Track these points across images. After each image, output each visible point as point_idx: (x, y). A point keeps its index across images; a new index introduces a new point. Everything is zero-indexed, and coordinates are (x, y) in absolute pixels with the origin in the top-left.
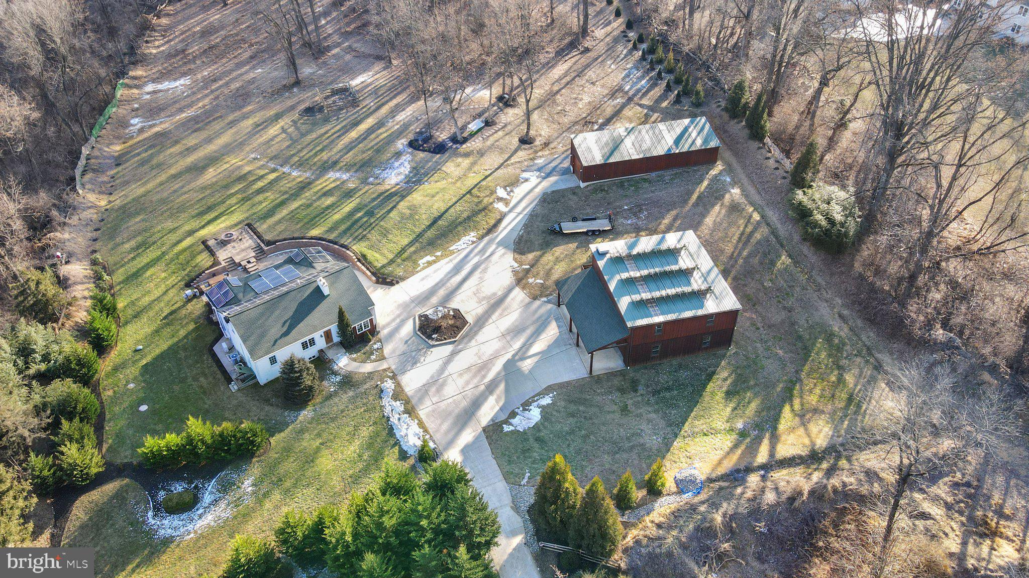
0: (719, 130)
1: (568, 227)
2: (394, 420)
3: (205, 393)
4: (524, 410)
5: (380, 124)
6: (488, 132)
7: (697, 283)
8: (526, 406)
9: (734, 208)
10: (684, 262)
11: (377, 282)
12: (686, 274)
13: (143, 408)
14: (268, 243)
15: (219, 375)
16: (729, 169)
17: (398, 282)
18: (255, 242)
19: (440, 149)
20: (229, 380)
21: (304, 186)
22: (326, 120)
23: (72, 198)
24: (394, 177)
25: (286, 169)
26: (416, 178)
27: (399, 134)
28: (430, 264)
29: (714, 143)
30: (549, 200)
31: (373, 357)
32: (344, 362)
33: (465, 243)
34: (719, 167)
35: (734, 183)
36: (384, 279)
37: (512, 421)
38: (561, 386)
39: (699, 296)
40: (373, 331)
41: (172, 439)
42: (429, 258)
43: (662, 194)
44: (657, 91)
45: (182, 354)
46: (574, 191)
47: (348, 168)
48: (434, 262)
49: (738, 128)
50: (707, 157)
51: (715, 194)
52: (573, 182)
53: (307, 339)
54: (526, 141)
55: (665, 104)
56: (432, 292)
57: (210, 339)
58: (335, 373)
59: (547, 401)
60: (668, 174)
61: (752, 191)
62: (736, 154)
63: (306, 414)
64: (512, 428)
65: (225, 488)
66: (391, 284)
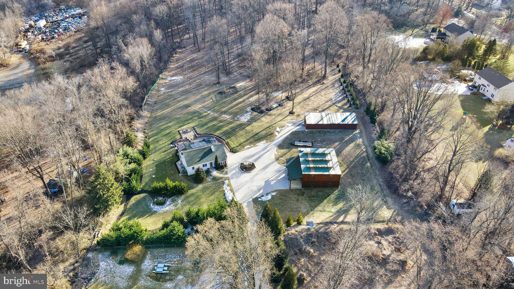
1: (297, 143)
2: (226, 191)
3: (172, 175)
4: (266, 195)
5: (244, 101)
6: (279, 108)
7: (330, 165)
8: (267, 194)
9: (358, 146)
10: (328, 158)
11: (230, 151)
12: (327, 162)
13: (154, 176)
14: (198, 134)
15: (177, 171)
16: (361, 133)
17: (237, 152)
18: (195, 134)
19: (262, 112)
20: (179, 172)
21: (215, 119)
22: (226, 97)
23: (141, 113)
24: (244, 119)
25: (209, 112)
26: (252, 120)
27: (249, 105)
28: (248, 148)
29: (356, 123)
30: (294, 134)
31: (224, 173)
32: (215, 173)
33: (262, 145)
34: (358, 131)
35: (361, 137)
36: (233, 151)
37: (262, 198)
38: (280, 190)
39: (328, 169)
40: (226, 165)
41: (162, 184)
42: (248, 146)
43: (333, 137)
44: (346, 101)
45: (167, 163)
46: (303, 132)
47: (230, 114)
48: (250, 148)
49: (367, 118)
50: (353, 127)
51: (352, 140)
52: (304, 129)
53: (204, 163)
54: (291, 113)
55: (346, 107)
57: (176, 160)
58: (211, 176)
59: (274, 194)
60: (337, 131)
61: (366, 140)
62: (365, 128)
63: (200, 186)
64: (261, 200)
65: (173, 201)
66: (235, 153)
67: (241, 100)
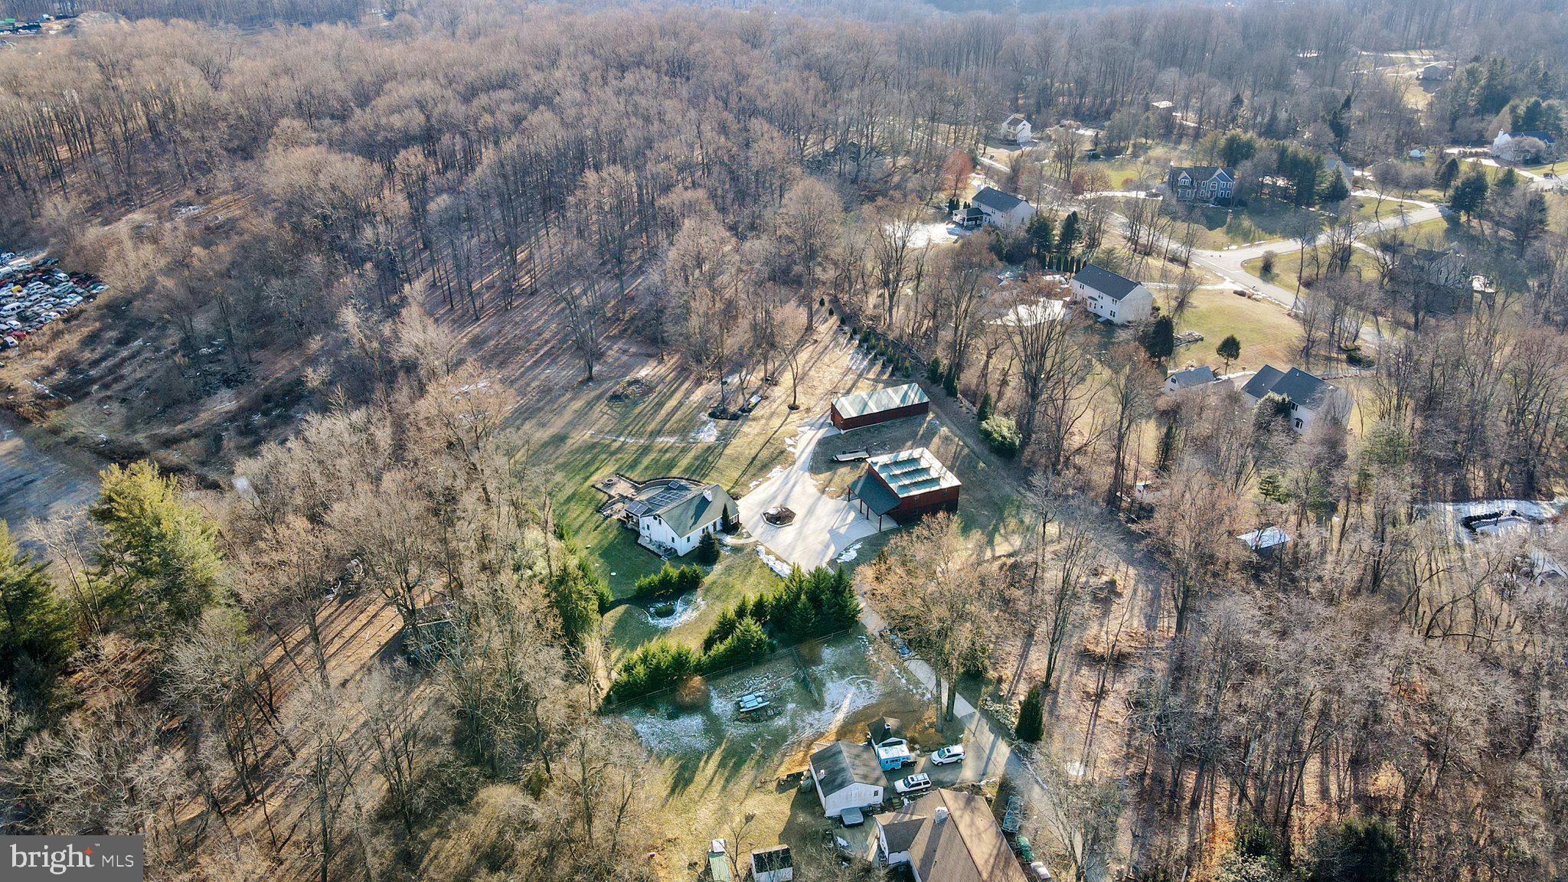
0: (926, 391)
1: (842, 458)
2: (771, 564)
4: (846, 552)
5: (681, 404)
6: (764, 403)
7: (934, 474)
8: (847, 550)
9: (946, 438)
10: (924, 464)
12: (926, 470)
13: (613, 574)
14: (639, 483)
15: (651, 554)
16: (937, 417)
17: (742, 497)
18: (630, 483)
19: (735, 417)
20: (659, 556)
21: (646, 450)
22: (635, 404)
24: (709, 434)
25: (622, 439)
26: (725, 438)
27: (701, 407)
28: (757, 486)
29: (926, 399)
30: (823, 443)
31: (745, 536)
32: (729, 540)
33: (777, 473)
34: (931, 416)
35: (942, 424)
37: (841, 558)
38: (864, 538)
39: (936, 481)
40: (740, 523)
41: (655, 578)
42: (755, 483)
43: (897, 433)
44: (878, 367)
45: (619, 547)
46: (838, 436)
47: (671, 433)
49: (939, 389)
50: (920, 410)
51: (931, 433)
52: (835, 431)
53: (705, 526)
54: (793, 407)
55: (885, 377)
56: (774, 497)
57: (633, 537)
58: (725, 545)
59: (858, 546)
60: (898, 422)
61: (955, 428)
62: (940, 406)
63: (718, 568)
64: (842, 561)
65: (688, 603)
67: (672, 403)
